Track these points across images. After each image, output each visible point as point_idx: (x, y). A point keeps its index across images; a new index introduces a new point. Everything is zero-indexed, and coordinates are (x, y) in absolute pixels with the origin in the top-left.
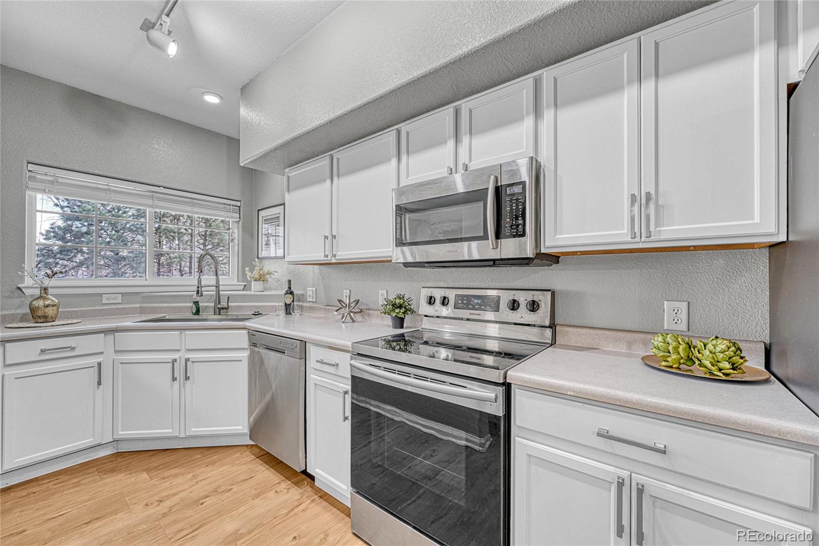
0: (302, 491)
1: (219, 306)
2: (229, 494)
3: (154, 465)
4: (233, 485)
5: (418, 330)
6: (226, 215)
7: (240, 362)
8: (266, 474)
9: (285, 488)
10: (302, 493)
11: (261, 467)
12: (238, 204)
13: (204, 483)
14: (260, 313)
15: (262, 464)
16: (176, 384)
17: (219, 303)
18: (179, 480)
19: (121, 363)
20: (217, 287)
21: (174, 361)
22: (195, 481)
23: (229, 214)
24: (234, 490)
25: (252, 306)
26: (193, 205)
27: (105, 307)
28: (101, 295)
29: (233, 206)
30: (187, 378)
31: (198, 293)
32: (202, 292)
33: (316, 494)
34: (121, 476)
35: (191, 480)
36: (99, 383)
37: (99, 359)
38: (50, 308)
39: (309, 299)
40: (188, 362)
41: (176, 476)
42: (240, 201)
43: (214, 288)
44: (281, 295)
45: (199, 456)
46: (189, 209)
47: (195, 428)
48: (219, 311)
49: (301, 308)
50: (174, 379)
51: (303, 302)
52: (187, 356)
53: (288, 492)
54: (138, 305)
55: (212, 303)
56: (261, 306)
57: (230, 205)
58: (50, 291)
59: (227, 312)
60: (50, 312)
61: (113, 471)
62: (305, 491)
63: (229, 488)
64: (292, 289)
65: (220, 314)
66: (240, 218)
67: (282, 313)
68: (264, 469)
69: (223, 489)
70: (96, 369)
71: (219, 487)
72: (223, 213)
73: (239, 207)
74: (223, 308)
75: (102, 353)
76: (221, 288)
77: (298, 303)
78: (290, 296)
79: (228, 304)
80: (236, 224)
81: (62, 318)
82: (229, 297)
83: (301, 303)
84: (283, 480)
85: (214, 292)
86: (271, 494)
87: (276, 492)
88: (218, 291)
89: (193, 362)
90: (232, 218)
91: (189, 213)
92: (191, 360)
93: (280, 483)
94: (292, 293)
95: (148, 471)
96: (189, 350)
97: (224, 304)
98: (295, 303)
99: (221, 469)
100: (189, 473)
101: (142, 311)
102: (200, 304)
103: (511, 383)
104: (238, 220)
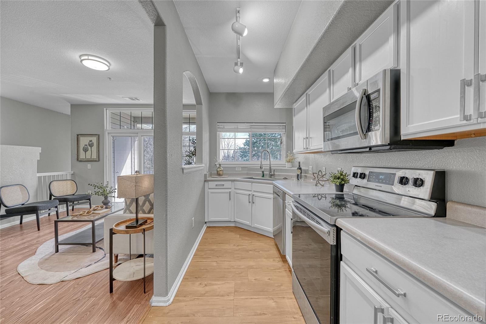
0: (284, 265)
1: (271, 174)
2: (257, 253)
3: (243, 234)
4: (261, 250)
5: (348, 194)
6: (279, 131)
7: (270, 199)
8: (274, 252)
9: (278, 261)
10: (283, 266)
11: (274, 249)
12: (285, 124)
13: (252, 246)
14: (287, 178)
15: (275, 248)
16: (250, 204)
17: (271, 172)
18: (247, 242)
19: (236, 193)
20: (270, 165)
21: (249, 195)
22: (251, 244)
23: (281, 130)
24: (260, 252)
25: (284, 175)
26: (266, 128)
27: (237, 172)
28: (235, 167)
29: (282, 126)
30: (253, 203)
31: (261, 167)
32: (262, 167)
33: (289, 269)
34: (233, 234)
35: (250, 243)
36: (230, 199)
37: (230, 190)
38: (221, 171)
39: (310, 173)
40: (254, 196)
41: (246, 240)
42: (285, 123)
43: (269, 166)
44: (295, 170)
45: (256, 236)
46: (264, 130)
47: (256, 224)
48: (271, 176)
49: (306, 176)
50: (250, 202)
51: (307, 174)
52: (253, 194)
53: (278, 262)
54: (246, 172)
55: (267, 172)
56: (288, 175)
57: (281, 126)
58: (221, 166)
59: (275, 177)
60: (221, 172)
61: (232, 231)
62: (285, 265)
63: (259, 251)
64: (301, 167)
65: (271, 177)
66: (285, 131)
67: (295, 179)
68: (275, 250)
69: (257, 250)
70: (229, 193)
71: (256, 249)
72: (278, 130)
73: (285, 126)
74: (272, 175)
75: (231, 188)
76: (272, 166)
77: (304, 174)
78: (299, 170)
79: (274, 173)
80: (284, 135)
81: (224, 175)
82: (274, 170)
83: (306, 175)
84: (279, 257)
85: (269, 168)
86: (272, 260)
87: (274, 260)
88: (270, 167)
89: (255, 196)
90: (282, 132)
91: (264, 132)
92: (255, 195)
93: (277, 258)
94: (300, 169)
95: (240, 235)
96: (254, 191)
97: (273, 173)
98: (302, 174)
99: (261, 244)
100: (251, 240)
101: (247, 174)
102: (265, 173)
103: (341, 229)
104: (285, 132)
